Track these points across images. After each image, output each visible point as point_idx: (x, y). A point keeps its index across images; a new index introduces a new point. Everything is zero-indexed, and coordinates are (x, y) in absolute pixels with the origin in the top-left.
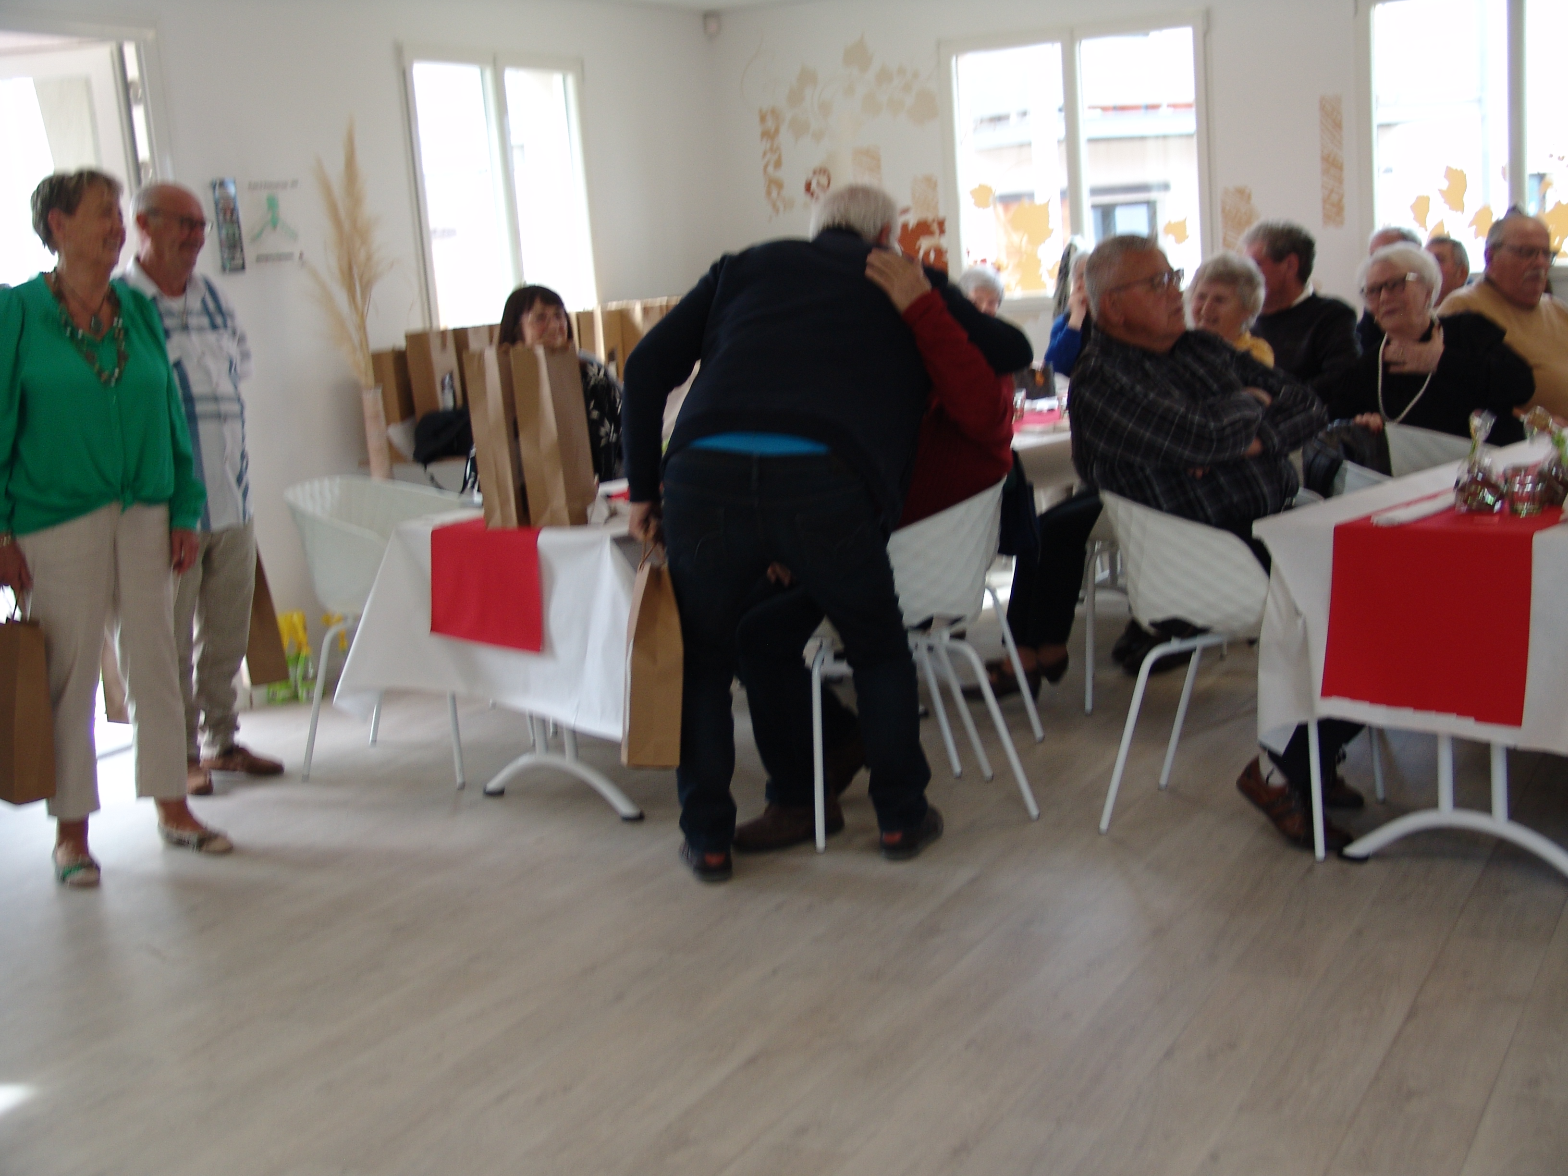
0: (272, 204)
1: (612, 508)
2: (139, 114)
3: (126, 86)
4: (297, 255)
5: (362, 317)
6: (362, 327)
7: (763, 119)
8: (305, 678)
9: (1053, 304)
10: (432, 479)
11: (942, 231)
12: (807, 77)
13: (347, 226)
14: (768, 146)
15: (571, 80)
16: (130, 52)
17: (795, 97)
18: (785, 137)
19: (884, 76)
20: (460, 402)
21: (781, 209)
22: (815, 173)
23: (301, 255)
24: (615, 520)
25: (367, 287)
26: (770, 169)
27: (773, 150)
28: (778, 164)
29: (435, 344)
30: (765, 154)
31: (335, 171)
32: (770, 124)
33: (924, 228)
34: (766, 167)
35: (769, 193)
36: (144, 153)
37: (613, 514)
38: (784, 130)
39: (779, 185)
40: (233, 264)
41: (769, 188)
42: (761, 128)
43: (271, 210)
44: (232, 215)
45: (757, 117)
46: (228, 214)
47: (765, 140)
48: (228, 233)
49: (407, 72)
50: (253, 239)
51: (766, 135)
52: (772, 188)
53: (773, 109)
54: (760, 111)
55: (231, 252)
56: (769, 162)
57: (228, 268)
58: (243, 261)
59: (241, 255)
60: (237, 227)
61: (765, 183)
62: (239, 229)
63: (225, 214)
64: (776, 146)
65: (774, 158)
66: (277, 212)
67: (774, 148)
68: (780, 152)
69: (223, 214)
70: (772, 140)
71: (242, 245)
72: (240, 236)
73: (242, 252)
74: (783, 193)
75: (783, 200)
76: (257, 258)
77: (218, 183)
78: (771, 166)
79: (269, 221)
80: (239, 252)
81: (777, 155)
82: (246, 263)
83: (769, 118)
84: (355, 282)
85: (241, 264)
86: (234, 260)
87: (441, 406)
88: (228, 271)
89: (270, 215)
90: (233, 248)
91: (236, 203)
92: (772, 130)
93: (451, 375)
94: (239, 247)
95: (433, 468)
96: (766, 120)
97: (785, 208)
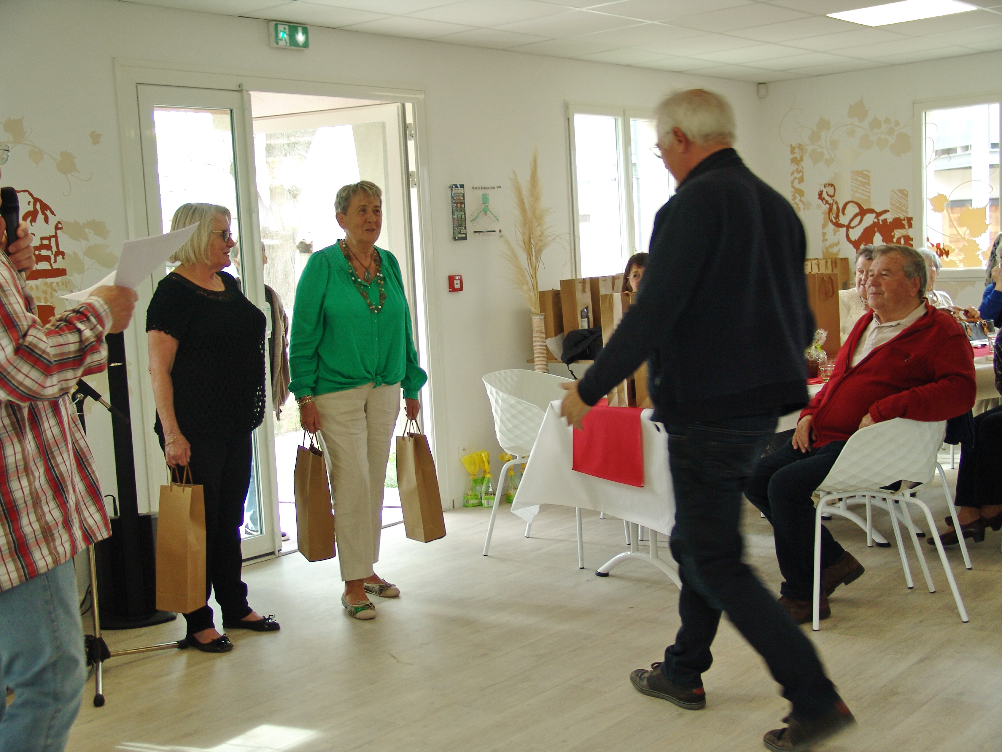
0: (485, 200)
2: (411, 144)
3: (405, 126)
4: (498, 231)
5: (535, 270)
6: (535, 277)
7: (793, 150)
8: (487, 493)
9: (986, 275)
10: (572, 372)
11: (910, 226)
12: (824, 124)
13: (529, 214)
14: (796, 167)
16: (409, 107)
17: (815, 137)
18: (807, 163)
19: (875, 124)
20: (592, 326)
21: (802, 208)
22: (825, 187)
23: (500, 231)
25: (539, 252)
26: (796, 183)
27: (798, 171)
28: (801, 180)
29: (578, 287)
30: (792, 174)
31: (524, 180)
32: (797, 155)
33: (898, 223)
34: (792, 182)
35: (794, 199)
36: (412, 168)
38: (806, 158)
39: (801, 193)
40: (460, 236)
41: (794, 196)
42: (791, 156)
43: (484, 203)
44: (461, 206)
45: (789, 149)
46: (459, 205)
47: (793, 164)
48: (458, 217)
49: (571, 120)
50: (472, 221)
51: (795, 161)
52: (797, 195)
53: (800, 145)
54: (791, 145)
55: (459, 228)
56: (795, 178)
57: (457, 238)
58: (466, 234)
59: (465, 230)
60: (463, 213)
61: (792, 192)
62: (465, 215)
63: (457, 205)
64: (800, 168)
65: (798, 176)
66: (488, 205)
67: (799, 170)
68: (803, 172)
69: (455, 205)
70: (798, 165)
71: (466, 224)
72: (465, 219)
73: (465, 229)
74: (803, 199)
75: (803, 203)
76: (474, 232)
77: (454, 187)
78: (797, 181)
79: (482, 210)
80: (464, 228)
81: (801, 174)
82: (467, 235)
83: (797, 150)
84: (532, 248)
85: (464, 236)
86: (460, 233)
87: (580, 328)
88: (457, 240)
89: (483, 206)
90: (460, 226)
91: (464, 199)
92: (799, 159)
93: (587, 308)
94: (464, 225)
95: (573, 366)
96: (795, 151)
97: (804, 208)
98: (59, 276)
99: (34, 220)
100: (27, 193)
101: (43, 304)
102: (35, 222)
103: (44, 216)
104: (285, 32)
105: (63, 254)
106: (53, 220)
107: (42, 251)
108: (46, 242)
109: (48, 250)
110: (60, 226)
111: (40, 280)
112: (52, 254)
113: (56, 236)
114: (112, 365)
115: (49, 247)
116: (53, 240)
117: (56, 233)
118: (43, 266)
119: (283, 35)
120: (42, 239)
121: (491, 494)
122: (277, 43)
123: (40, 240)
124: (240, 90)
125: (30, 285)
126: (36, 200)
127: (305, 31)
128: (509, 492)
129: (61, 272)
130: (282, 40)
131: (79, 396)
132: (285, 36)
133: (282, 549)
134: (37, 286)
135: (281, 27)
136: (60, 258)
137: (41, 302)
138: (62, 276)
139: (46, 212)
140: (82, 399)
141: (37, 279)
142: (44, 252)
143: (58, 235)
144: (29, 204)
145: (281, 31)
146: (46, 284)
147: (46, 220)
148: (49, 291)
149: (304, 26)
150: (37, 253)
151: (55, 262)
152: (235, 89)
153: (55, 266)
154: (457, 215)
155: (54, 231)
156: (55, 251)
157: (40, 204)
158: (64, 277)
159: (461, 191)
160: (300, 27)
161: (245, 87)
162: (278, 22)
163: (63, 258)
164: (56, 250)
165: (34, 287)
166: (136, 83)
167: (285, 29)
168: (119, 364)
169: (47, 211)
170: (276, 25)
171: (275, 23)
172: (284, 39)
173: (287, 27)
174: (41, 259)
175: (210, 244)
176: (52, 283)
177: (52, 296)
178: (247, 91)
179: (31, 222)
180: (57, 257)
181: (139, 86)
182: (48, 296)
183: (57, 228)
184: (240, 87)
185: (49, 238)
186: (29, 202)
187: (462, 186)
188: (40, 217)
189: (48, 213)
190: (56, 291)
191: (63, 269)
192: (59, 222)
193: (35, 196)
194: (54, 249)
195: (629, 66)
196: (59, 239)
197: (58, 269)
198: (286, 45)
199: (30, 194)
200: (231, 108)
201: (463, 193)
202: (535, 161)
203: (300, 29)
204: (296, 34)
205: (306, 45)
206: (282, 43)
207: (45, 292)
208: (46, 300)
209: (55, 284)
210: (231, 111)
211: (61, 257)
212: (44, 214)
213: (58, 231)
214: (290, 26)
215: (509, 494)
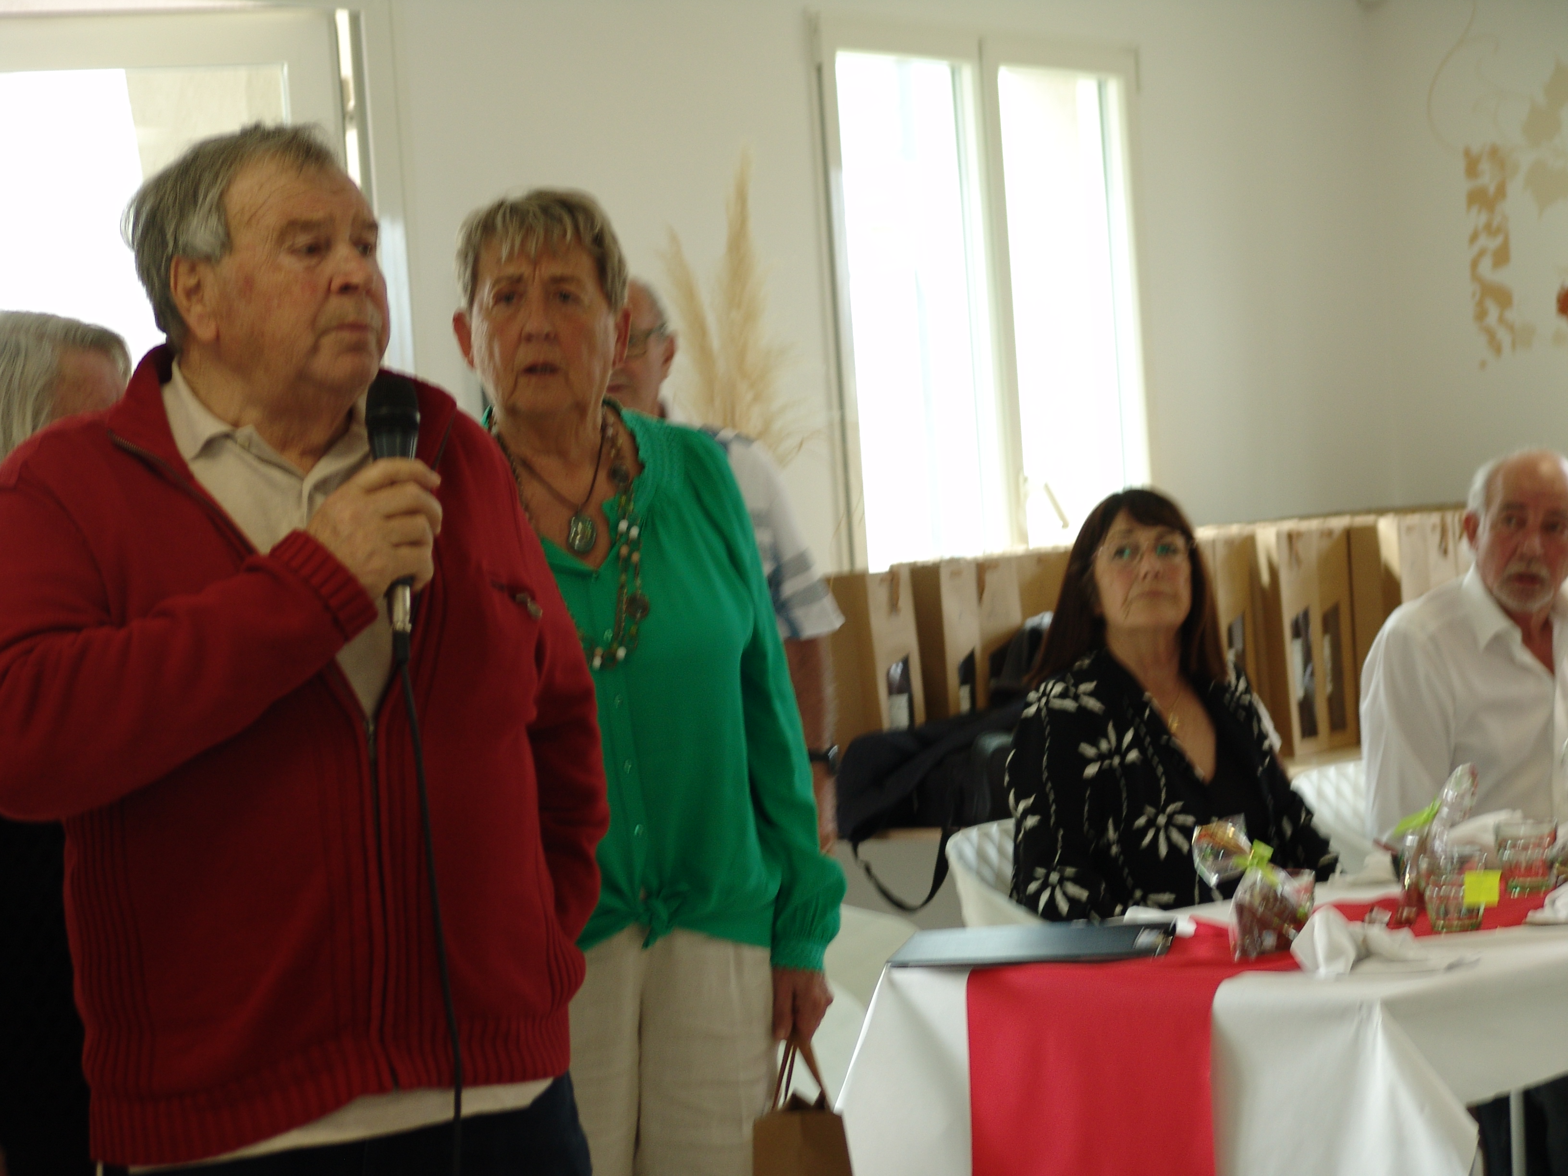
1: (1360, 941)
7: (1472, 168)
10: (868, 870)
14: (1483, 218)
15: (1114, 89)
17: (1541, 127)
18: (1518, 203)
20: (921, 717)
21: (1506, 348)
26: (1485, 267)
27: (1490, 230)
28: (1502, 257)
29: (878, 599)
30: (1474, 238)
32: (1487, 179)
34: (1475, 264)
35: (1481, 315)
37: (1366, 954)
38: (1516, 188)
39: (1503, 297)
41: (1480, 304)
42: (1469, 185)
45: (1462, 164)
47: (1474, 210)
49: (825, 69)
51: (1479, 198)
52: (1489, 304)
53: (1494, 150)
54: (1467, 153)
56: (1482, 253)
61: (1474, 295)
64: (1498, 221)
65: (1493, 244)
67: (1494, 226)
68: (1506, 233)
70: (1491, 210)
74: (1509, 315)
75: (1511, 328)
78: (1487, 262)
81: (1500, 238)
83: (1485, 166)
87: (886, 725)
92: (1492, 189)
93: (906, 662)
95: (869, 849)
96: (1480, 169)
97: (1514, 345)
202: (742, 197)
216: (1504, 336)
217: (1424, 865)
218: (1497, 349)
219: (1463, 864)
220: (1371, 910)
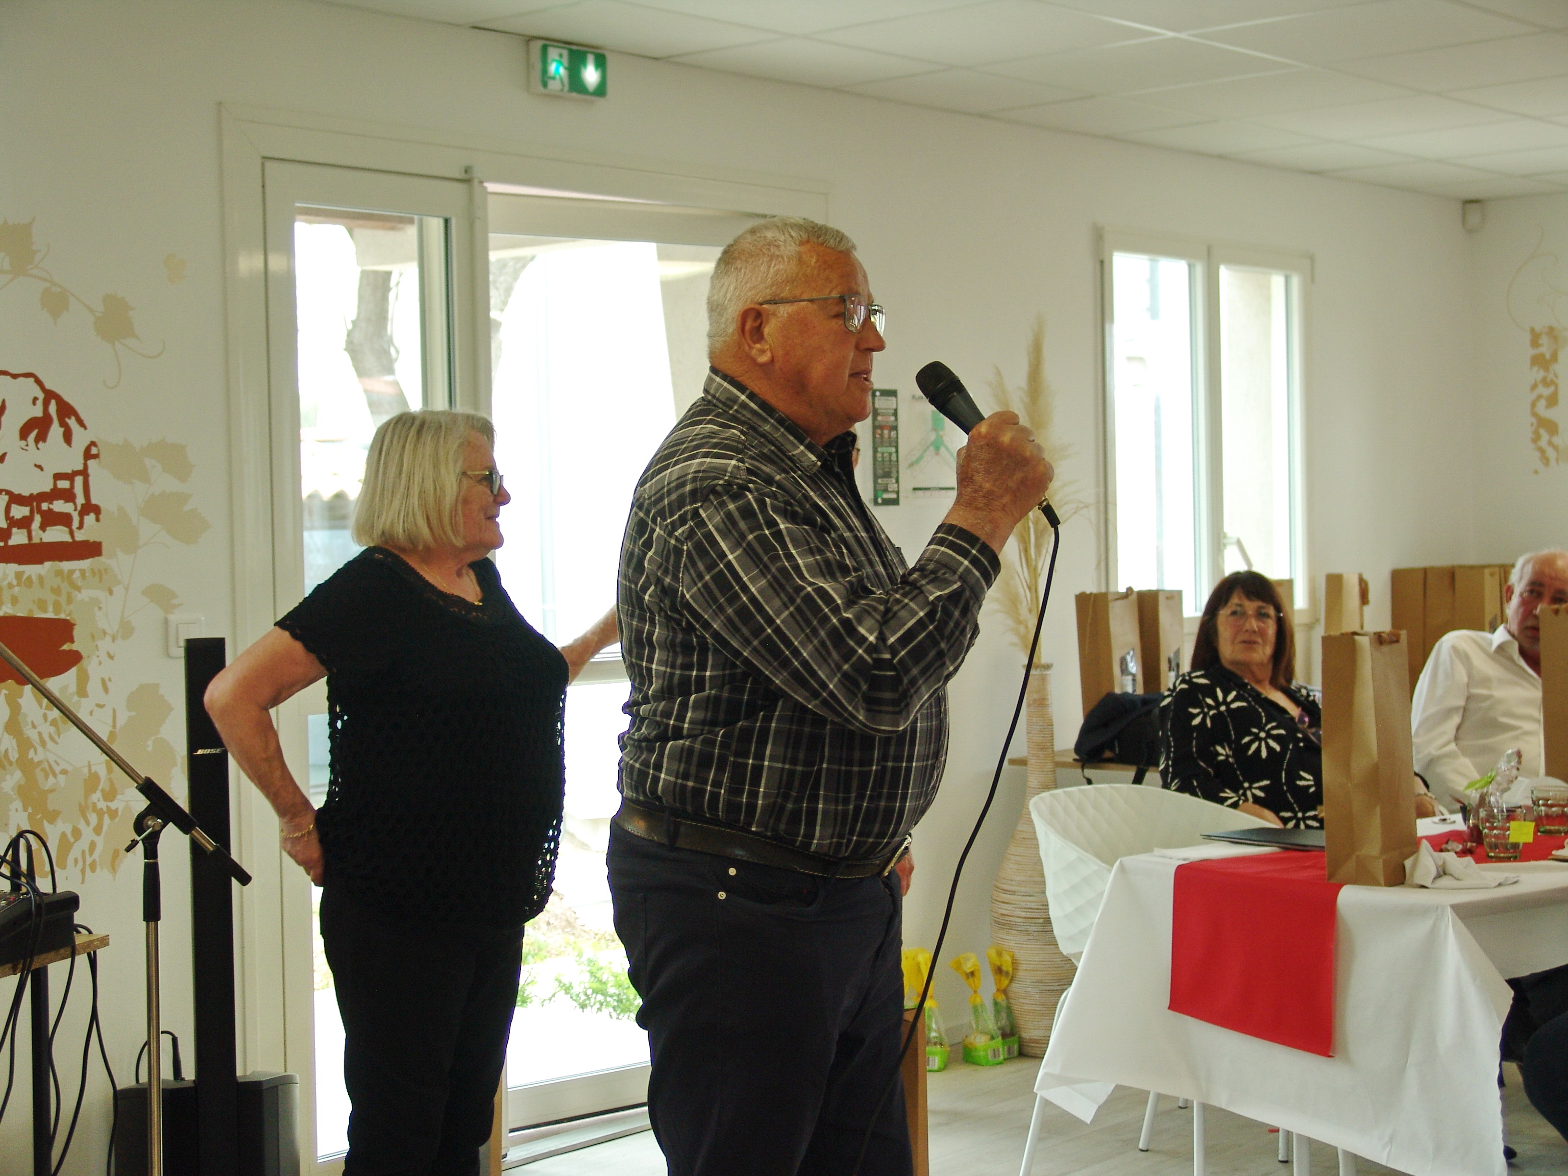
0: (937, 423)
1: (1440, 863)
5: (1035, 573)
6: (1033, 587)
7: (1535, 341)
14: (1541, 374)
15: (1295, 281)
20: (1140, 689)
21: (1553, 462)
24: (1445, 881)
26: (1541, 407)
27: (1545, 383)
28: (1552, 401)
30: (1534, 387)
32: (1545, 349)
34: (1533, 405)
35: (1536, 438)
37: (1442, 872)
38: (1563, 355)
39: (1552, 428)
40: (886, 496)
41: (1536, 431)
42: (1532, 352)
43: (935, 429)
44: (890, 434)
45: (1527, 337)
46: (886, 432)
47: (1535, 369)
48: (883, 457)
49: (1106, 264)
50: (911, 465)
51: (1539, 361)
52: (1542, 431)
53: (1551, 329)
54: (1532, 331)
55: (885, 480)
56: (1539, 397)
57: (880, 501)
58: (898, 493)
59: (896, 485)
60: (894, 450)
61: (1532, 425)
62: (897, 452)
63: (882, 433)
64: (1551, 376)
65: (1546, 392)
66: (941, 433)
67: (1548, 380)
68: (1556, 386)
69: (879, 431)
70: (1547, 369)
71: (897, 472)
72: (897, 461)
73: (897, 481)
74: (1556, 440)
75: (1556, 448)
76: (915, 489)
77: (878, 394)
78: (1542, 403)
79: (932, 444)
80: (894, 481)
81: (1552, 389)
82: (901, 495)
83: (1544, 340)
84: (1029, 528)
85: (894, 496)
86: (886, 490)
87: (1118, 691)
88: (881, 504)
89: (933, 436)
90: (887, 475)
91: (896, 420)
92: (1548, 356)
94: (894, 474)
96: (1540, 342)
97: (1557, 460)
98: (87, 558)
99: (42, 437)
100: (32, 380)
101: (50, 615)
102: (44, 440)
103: (62, 430)
104: (561, 63)
105: (96, 510)
106: (81, 438)
107: (55, 502)
108: (64, 484)
109: (67, 501)
110: (94, 451)
111: (48, 564)
112: (76, 510)
113: (84, 473)
114: (200, 752)
115: (68, 496)
116: (79, 480)
117: (86, 466)
118: (56, 534)
119: (557, 69)
120: (58, 477)
121: (935, 1044)
122: (545, 85)
123: (52, 481)
124: (467, 178)
125: (25, 577)
126: (50, 395)
127: (601, 62)
128: (971, 1039)
129: (92, 549)
130: (553, 78)
131: (149, 823)
132: (562, 71)
133: (508, 1154)
134: (41, 578)
135: (553, 53)
136: (90, 519)
137: (45, 611)
138: (93, 556)
139: (67, 420)
140: (157, 828)
141: (40, 562)
142: (59, 506)
143: (90, 471)
144: (34, 403)
145: (554, 60)
146: (59, 573)
147: (68, 437)
148: (65, 587)
149: (599, 51)
150: (45, 506)
151: (81, 526)
152: (457, 175)
153: (80, 536)
154: (883, 454)
155: (83, 461)
156: (83, 505)
157: (58, 404)
158: (96, 558)
159: (889, 402)
160: (591, 53)
161: (477, 173)
162: (548, 43)
163: (98, 520)
164: (83, 501)
165: (34, 578)
166: (263, 158)
167: (561, 56)
168: (213, 751)
169: (69, 418)
170: (545, 48)
171: (540, 43)
172: (558, 77)
173: (565, 53)
174: (51, 519)
175: (460, 499)
176: (72, 572)
177: (70, 600)
178: (481, 182)
179: (37, 441)
180: (86, 518)
181: (269, 164)
182: (63, 600)
183: (88, 455)
184: (466, 171)
185: (70, 477)
186: (35, 399)
187: (892, 393)
188: (56, 431)
189: (72, 422)
190: (79, 589)
191: (94, 542)
192: (93, 444)
193: (48, 386)
194: (80, 500)
195: (1221, 157)
196: (91, 480)
197: (85, 543)
198: (562, 90)
199: (38, 382)
200: (448, 216)
201: (894, 407)
203: (591, 59)
204: (583, 69)
205: (601, 90)
206: (554, 86)
207: (57, 591)
208: (57, 607)
209: (77, 575)
210: (447, 222)
211: (92, 516)
212: (63, 424)
213: (91, 463)
214: (572, 53)
215: (971, 1043)
216: (1551, 453)
217: (1482, 814)
218: (1546, 460)
219: (1511, 814)
220: (1447, 843)
